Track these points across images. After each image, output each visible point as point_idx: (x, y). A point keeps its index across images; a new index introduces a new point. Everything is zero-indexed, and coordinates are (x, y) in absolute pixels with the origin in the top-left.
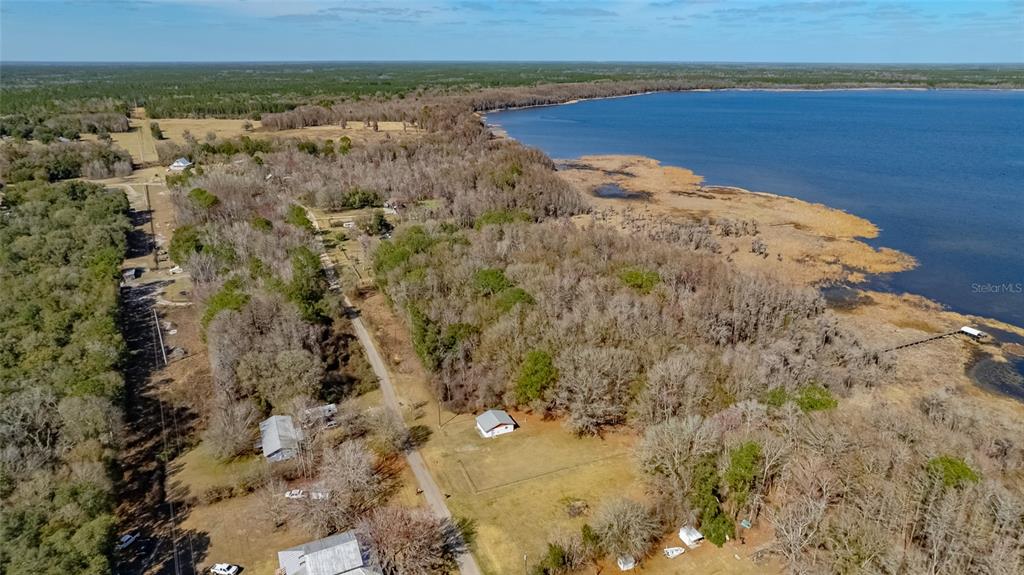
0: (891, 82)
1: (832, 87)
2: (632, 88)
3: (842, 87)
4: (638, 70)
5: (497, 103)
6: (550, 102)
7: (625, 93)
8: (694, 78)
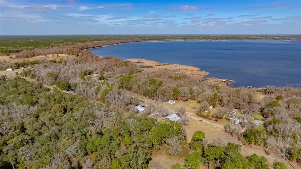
0: (176, 39)
1: (164, 40)
2: (118, 42)
3: (166, 40)
4: (112, 37)
5: (85, 47)
6: (99, 47)
7: (116, 44)
8: (132, 39)
